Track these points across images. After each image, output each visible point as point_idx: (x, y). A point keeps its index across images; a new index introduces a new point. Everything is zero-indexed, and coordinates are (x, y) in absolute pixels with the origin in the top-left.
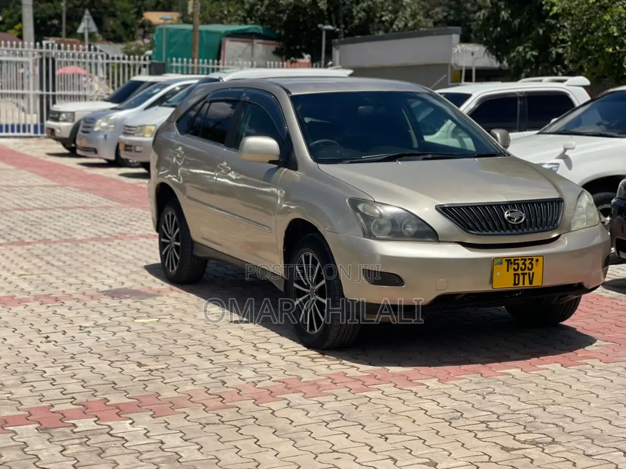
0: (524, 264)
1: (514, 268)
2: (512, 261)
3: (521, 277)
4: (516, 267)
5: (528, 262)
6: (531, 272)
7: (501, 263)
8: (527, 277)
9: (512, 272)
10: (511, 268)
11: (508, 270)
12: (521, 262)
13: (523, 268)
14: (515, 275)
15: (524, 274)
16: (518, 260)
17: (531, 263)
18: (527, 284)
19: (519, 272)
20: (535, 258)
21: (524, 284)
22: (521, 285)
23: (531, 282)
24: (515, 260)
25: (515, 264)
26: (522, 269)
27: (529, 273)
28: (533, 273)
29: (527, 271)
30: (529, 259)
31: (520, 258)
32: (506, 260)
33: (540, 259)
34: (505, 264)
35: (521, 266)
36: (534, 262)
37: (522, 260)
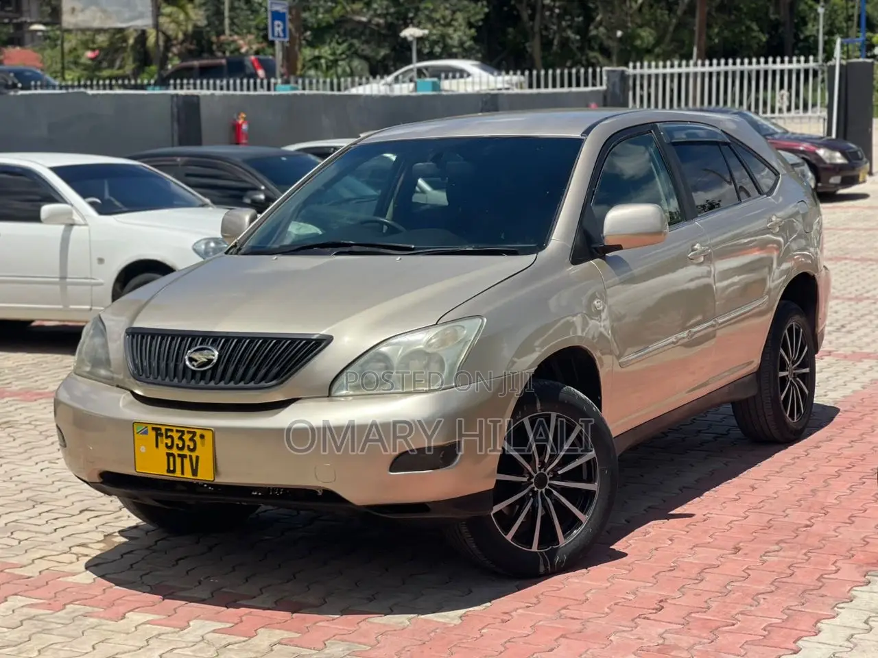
0: (180, 438)
1: (166, 444)
2: (163, 431)
3: (178, 460)
4: (169, 442)
5: (187, 437)
6: (194, 455)
7: (146, 433)
8: (187, 462)
9: (163, 450)
10: (162, 443)
11: (157, 446)
12: (176, 435)
13: (180, 446)
14: (169, 455)
15: (183, 457)
16: (172, 430)
17: (191, 439)
18: (188, 475)
19: (175, 451)
20: (199, 432)
21: (183, 473)
22: (178, 474)
23: (195, 472)
24: (167, 430)
25: (167, 437)
26: (178, 448)
27: (191, 457)
28: (197, 458)
29: (186, 452)
30: (189, 432)
31: (175, 429)
32: (153, 429)
33: (208, 435)
34: (152, 434)
35: (176, 441)
36: (197, 438)
37: (177, 431)
